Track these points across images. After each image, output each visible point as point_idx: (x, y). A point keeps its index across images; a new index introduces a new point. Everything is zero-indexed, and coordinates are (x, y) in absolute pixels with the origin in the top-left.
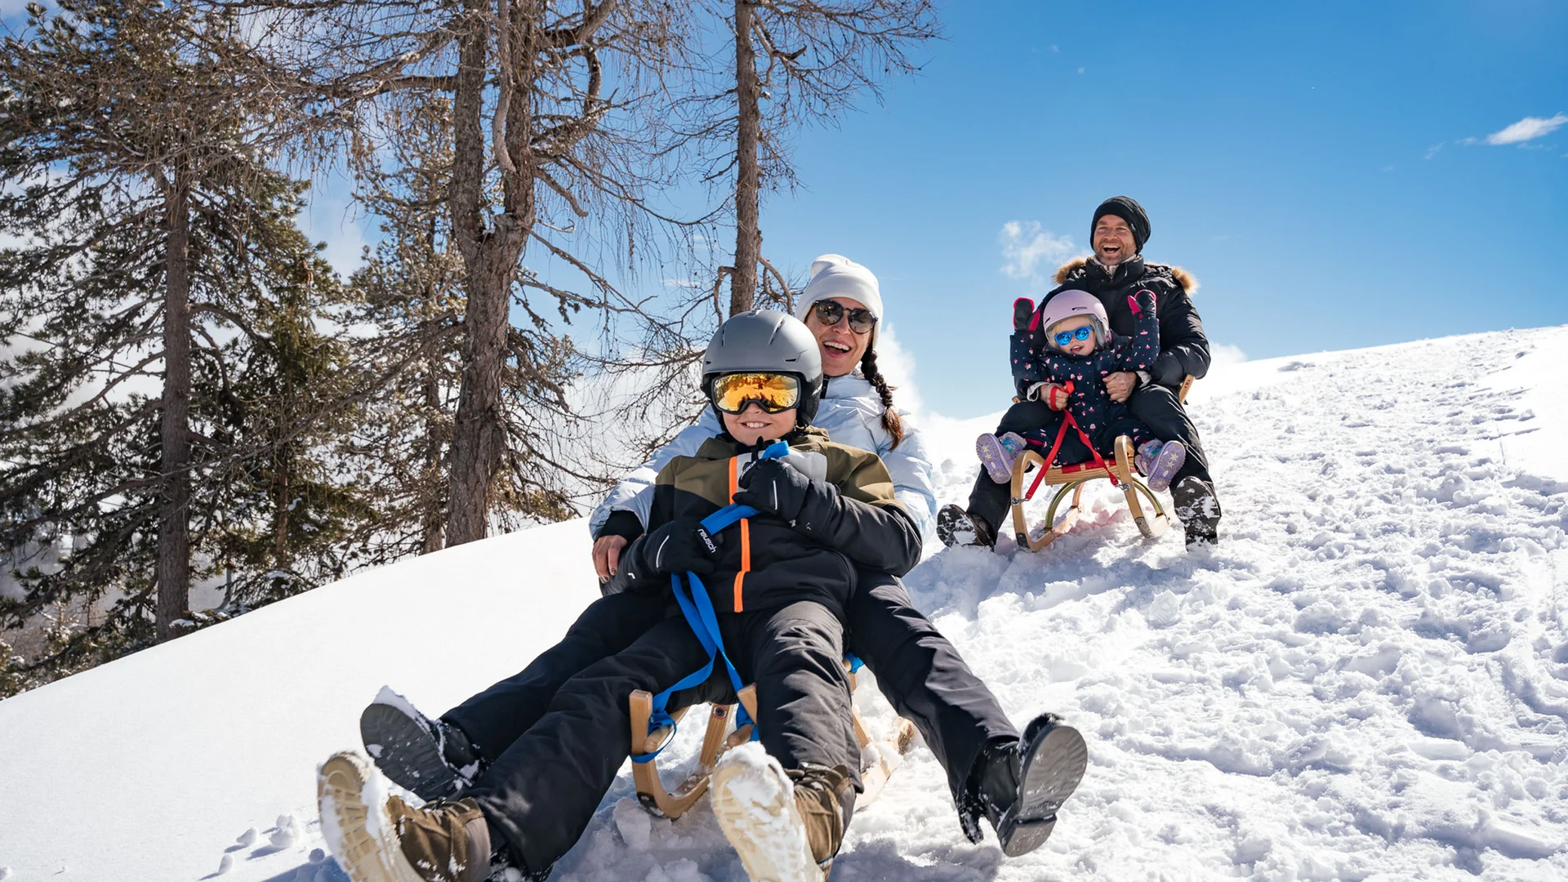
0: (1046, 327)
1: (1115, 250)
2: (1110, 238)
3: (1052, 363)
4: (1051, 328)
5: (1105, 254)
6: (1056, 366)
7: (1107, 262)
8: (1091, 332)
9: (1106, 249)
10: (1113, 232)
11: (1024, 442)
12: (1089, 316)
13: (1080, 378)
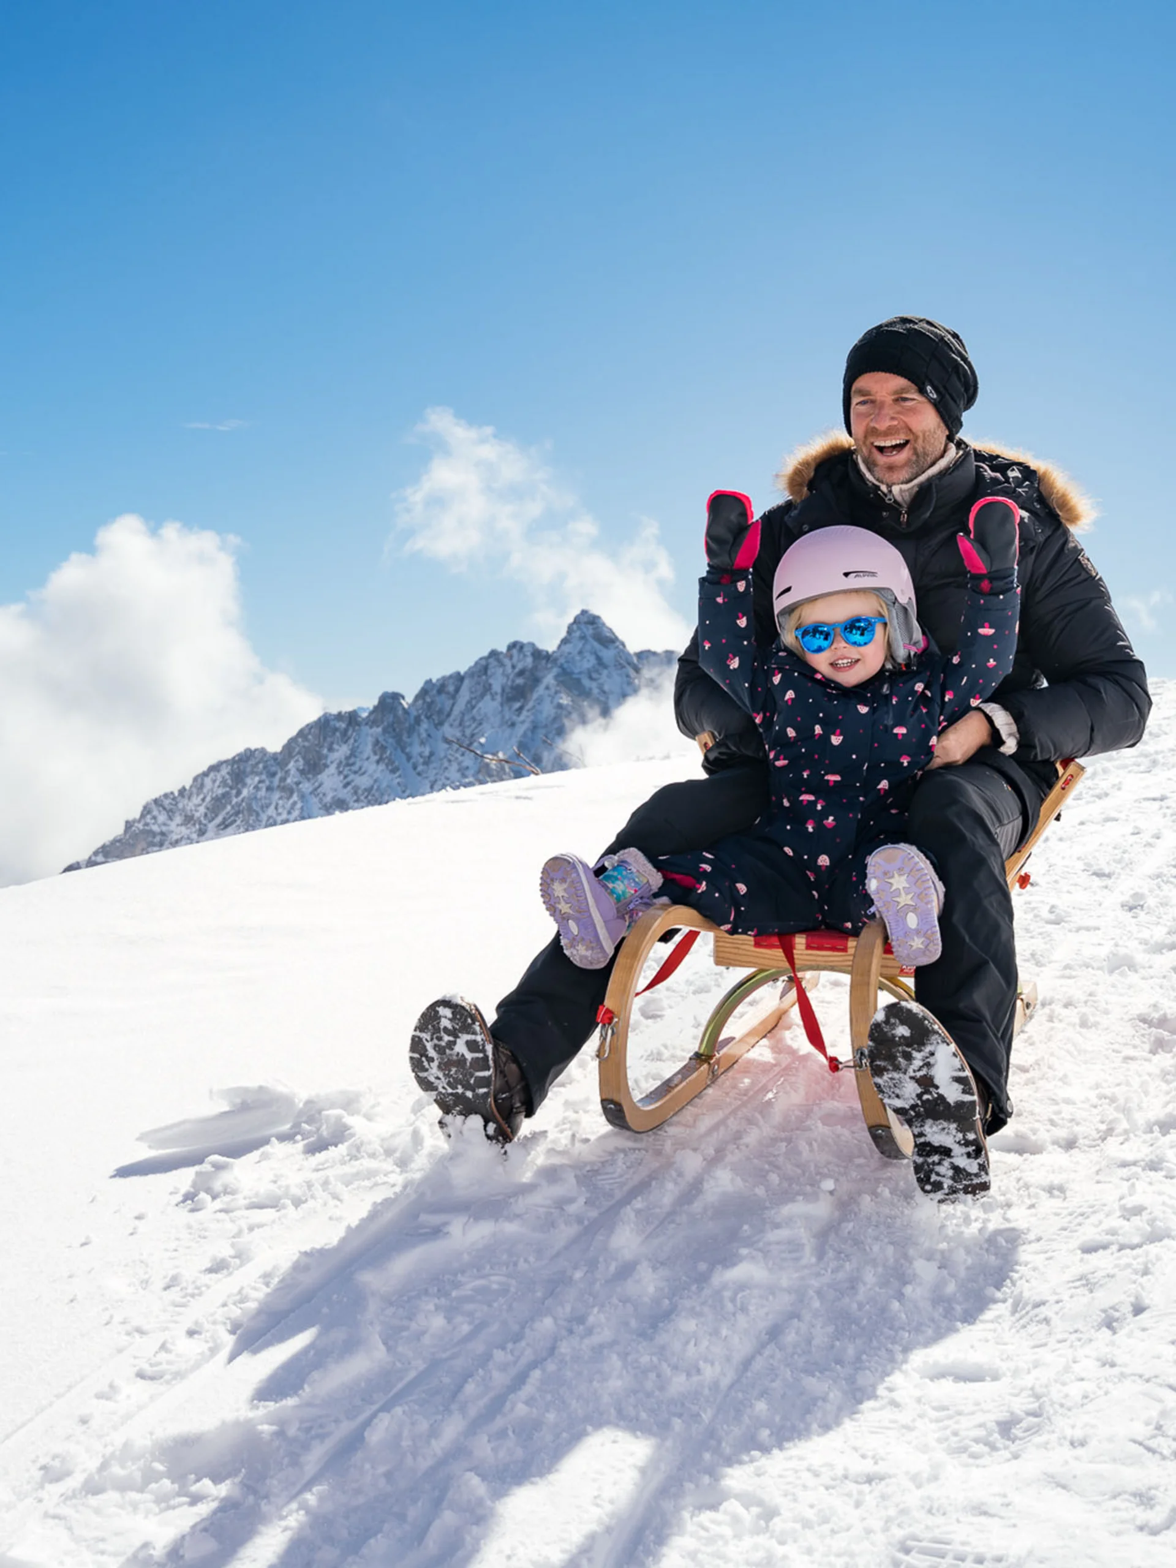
0: (779, 605)
1: (899, 447)
2: (883, 425)
3: (785, 686)
4: (790, 610)
5: (881, 459)
6: (790, 694)
7: (887, 477)
8: (879, 629)
9: (881, 449)
10: (889, 410)
11: (656, 879)
12: (878, 591)
13: (836, 740)
